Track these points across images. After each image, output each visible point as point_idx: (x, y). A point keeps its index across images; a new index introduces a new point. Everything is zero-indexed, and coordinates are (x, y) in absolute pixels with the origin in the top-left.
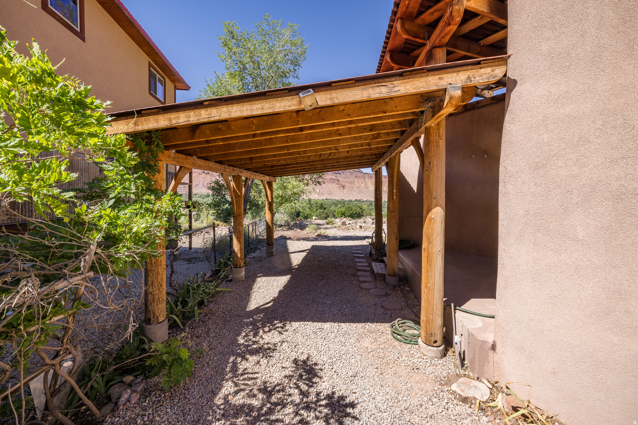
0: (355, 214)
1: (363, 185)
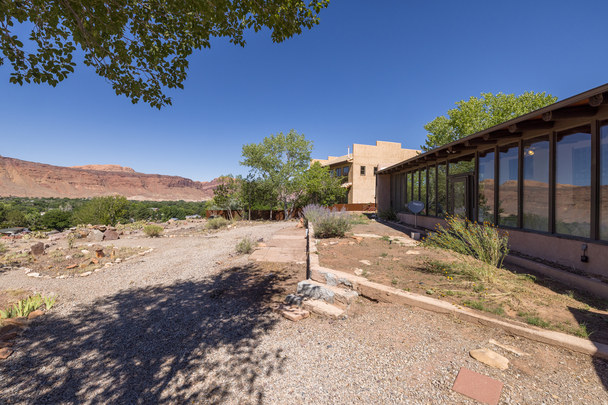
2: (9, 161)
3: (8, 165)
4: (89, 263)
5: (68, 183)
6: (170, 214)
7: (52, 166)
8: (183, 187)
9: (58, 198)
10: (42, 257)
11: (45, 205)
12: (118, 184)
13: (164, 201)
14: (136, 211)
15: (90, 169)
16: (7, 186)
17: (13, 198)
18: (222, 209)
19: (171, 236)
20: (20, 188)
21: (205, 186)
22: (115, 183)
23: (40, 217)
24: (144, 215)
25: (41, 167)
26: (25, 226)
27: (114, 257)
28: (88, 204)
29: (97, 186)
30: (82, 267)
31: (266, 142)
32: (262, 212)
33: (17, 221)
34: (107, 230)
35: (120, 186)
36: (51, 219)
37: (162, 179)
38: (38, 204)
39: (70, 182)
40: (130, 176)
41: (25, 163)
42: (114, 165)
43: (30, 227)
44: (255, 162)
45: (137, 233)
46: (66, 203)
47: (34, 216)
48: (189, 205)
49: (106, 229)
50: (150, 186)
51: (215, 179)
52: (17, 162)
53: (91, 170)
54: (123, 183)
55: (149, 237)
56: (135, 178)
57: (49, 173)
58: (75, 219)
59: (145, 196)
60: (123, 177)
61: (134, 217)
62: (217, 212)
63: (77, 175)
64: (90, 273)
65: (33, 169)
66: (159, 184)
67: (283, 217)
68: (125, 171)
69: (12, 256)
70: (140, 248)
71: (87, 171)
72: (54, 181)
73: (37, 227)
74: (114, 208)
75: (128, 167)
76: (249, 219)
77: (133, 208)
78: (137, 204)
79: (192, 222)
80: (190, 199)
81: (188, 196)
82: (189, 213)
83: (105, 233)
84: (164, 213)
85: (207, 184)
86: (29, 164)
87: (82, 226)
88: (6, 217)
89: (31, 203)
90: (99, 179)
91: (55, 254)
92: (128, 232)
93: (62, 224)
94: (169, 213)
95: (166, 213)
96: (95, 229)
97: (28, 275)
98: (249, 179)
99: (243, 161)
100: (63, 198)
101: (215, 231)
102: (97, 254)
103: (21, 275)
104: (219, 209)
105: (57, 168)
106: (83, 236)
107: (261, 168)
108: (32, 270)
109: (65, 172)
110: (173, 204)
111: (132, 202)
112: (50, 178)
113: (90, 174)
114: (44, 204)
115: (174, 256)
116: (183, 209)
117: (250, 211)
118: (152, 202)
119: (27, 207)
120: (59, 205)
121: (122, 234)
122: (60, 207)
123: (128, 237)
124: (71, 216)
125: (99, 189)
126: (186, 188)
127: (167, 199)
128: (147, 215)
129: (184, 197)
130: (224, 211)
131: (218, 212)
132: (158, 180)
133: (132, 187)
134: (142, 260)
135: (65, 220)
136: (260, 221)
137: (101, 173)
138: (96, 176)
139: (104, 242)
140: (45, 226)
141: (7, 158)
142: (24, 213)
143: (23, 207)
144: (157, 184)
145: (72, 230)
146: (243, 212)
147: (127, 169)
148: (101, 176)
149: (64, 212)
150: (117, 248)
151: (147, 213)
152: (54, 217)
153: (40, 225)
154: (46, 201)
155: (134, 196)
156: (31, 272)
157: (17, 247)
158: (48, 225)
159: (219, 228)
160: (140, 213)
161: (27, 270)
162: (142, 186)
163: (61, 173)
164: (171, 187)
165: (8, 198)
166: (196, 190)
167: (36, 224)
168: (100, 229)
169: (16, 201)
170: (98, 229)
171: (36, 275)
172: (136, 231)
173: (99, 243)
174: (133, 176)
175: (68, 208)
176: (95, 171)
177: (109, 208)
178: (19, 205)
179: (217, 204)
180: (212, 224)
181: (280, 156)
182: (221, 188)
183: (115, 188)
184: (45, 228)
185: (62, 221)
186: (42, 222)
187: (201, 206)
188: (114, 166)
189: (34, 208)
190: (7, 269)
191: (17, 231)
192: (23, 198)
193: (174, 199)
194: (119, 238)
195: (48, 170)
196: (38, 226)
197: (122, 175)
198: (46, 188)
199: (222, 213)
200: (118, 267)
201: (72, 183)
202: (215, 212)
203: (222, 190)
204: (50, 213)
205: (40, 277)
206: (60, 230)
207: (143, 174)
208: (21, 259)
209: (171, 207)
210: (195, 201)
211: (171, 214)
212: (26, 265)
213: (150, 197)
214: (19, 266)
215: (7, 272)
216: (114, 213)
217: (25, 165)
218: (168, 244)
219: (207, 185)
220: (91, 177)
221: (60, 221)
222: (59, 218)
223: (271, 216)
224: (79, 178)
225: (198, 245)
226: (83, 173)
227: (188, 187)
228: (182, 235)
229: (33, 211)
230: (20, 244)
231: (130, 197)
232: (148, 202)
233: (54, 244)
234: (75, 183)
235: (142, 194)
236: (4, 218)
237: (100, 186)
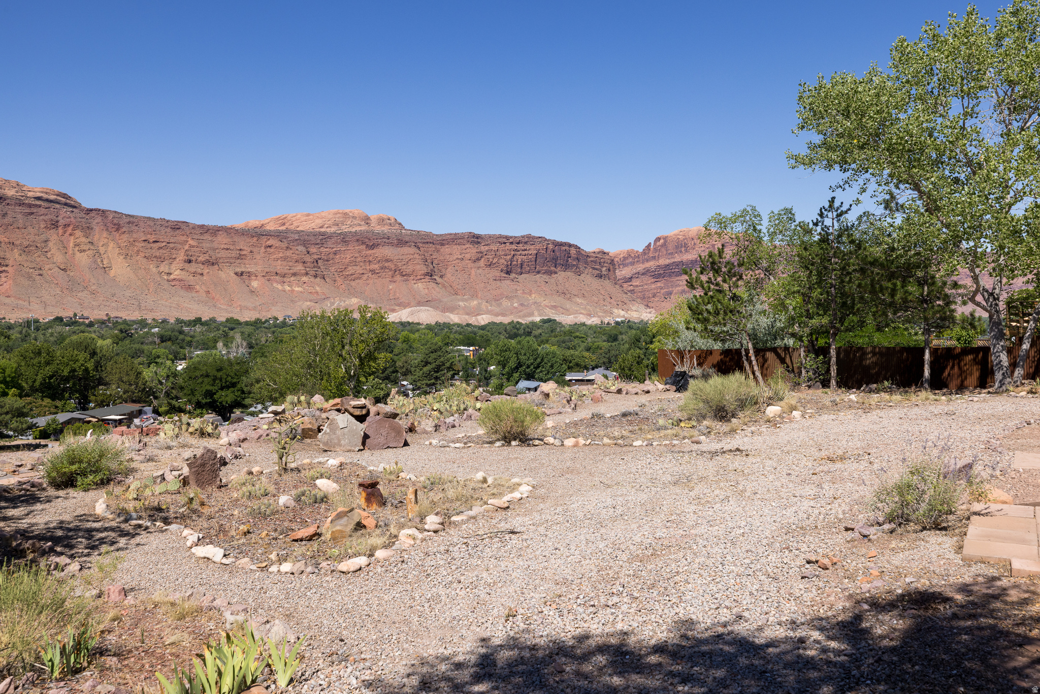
0: (66, 380)
1: (83, 259)
2: (99, 219)
3: (97, 229)
4: (352, 526)
5: (233, 275)
6: (517, 368)
7: (195, 227)
8: (550, 273)
9: (213, 320)
10: (217, 499)
11: (183, 340)
12: (359, 270)
13: (494, 323)
14: (415, 358)
15: (283, 228)
16: (99, 290)
17: (114, 324)
18: (718, 346)
19: (569, 442)
20: (128, 293)
21: (625, 265)
22: (351, 270)
23: (175, 375)
24: (438, 369)
25: (169, 230)
26: (145, 402)
27: (417, 508)
28: (286, 337)
29: (305, 279)
30: (334, 538)
31: (904, 57)
32: (881, 354)
33: (127, 387)
34: (372, 414)
35: (365, 277)
36: (200, 380)
37: (484, 249)
38: (170, 339)
39: (239, 270)
40: (392, 244)
41: (133, 221)
42: (347, 211)
43: (155, 403)
44: (861, 148)
45: (454, 426)
46: (231, 333)
47: (163, 372)
48: (574, 334)
49: (368, 414)
50: (449, 275)
51: (658, 239)
52: (115, 221)
53: (287, 231)
54: (373, 267)
55: (498, 444)
56: (406, 250)
57: (187, 247)
58: (258, 381)
59: (436, 308)
60: (372, 247)
61: (410, 377)
62: (699, 358)
63: (255, 250)
64: (362, 561)
65: (152, 238)
66: (477, 264)
67: (976, 374)
68: (378, 229)
69: (146, 486)
70: (485, 481)
71: (280, 235)
72: (199, 271)
73: (169, 404)
74: (354, 349)
75: (384, 214)
76: (833, 382)
77: (405, 346)
78: (417, 335)
79: (619, 391)
80: (576, 312)
81: (568, 305)
82: (577, 365)
83: (366, 423)
84: (499, 363)
85: (631, 258)
86: (141, 224)
87: (299, 402)
88: (104, 375)
89: (153, 334)
90: (308, 259)
91: (250, 488)
92: (427, 425)
93: (226, 397)
94: (512, 364)
95: (503, 364)
96: (339, 410)
97: (193, 550)
98: (828, 222)
99: (804, 151)
100: (224, 319)
101: (724, 427)
102: (364, 494)
103: (178, 550)
104: (704, 343)
105: (205, 230)
106: (309, 434)
107: (886, 172)
108: (201, 536)
109: (225, 241)
110: (521, 331)
111: (400, 328)
112: (190, 261)
113: (284, 245)
114: (181, 337)
115: (614, 519)
116: (554, 348)
117: (833, 353)
118: (459, 325)
119: (145, 347)
120: (216, 341)
121: (411, 430)
122: (220, 345)
123: (434, 442)
124: (247, 372)
125: (311, 289)
126: (562, 276)
127: (503, 315)
128: (449, 369)
129: (554, 307)
130: (726, 352)
131: (703, 357)
132: (472, 251)
133: (398, 278)
134: (508, 526)
135: (234, 385)
136: (877, 391)
137: (312, 238)
138: (301, 248)
139: (367, 453)
140: (190, 401)
141: (95, 210)
142: (140, 364)
143: (137, 346)
144: (470, 264)
145: (276, 413)
146: (802, 357)
147: (381, 221)
148: (313, 250)
149: (229, 360)
150: (413, 478)
151: (448, 365)
152: (207, 376)
153: (177, 398)
154: (186, 329)
155: (405, 307)
156: (199, 542)
157: (150, 459)
158: (194, 400)
159: (733, 416)
160: (427, 363)
161: (191, 536)
162: (427, 274)
163: (215, 245)
164: (513, 275)
165: (103, 322)
166: (596, 283)
167: (168, 394)
168: (352, 410)
169: (121, 331)
170: (346, 410)
171: (215, 552)
172: (450, 420)
173: (356, 457)
174: (401, 242)
175: (238, 349)
176: (298, 232)
177: (343, 347)
178: (127, 342)
179: (699, 327)
180: (706, 402)
181: (969, 114)
182: (713, 263)
183: (353, 283)
184: (189, 407)
185: (228, 387)
186: (182, 388)
187: (614, 338)
188: (345, 214)
189: (161, 351)
190: (140, 526)
191: (129, 414)
192: (134, 322)
193: (525, 316)
194: (406, 444)
195: (184, 238)
196: (174, 402)
197: (369, 241)
198: (182, 293)
199: (716, 358)
200: (442, 548)
201: (242, 274)
202: (691, 358)
203: (717, 271)
204: (199, 363)
205: (225, 561)
206: (225, 413)
207: (428, 235)
208: (169, 499)
209: (519, 342)
210: (593, 321)
211: (519, 365)
212: (182, 519)
213: (452, 309)
214: (166, 521)
215: (142, 538)
216: (357, 362)
217: (134, 228)
218: (569, 470)
219: (632, 264)
220: (289, 253)
221: (222, 389)
222: (221, 380)
223: (927, 373)
224: (258, 257)
225: (683, 481)
226: (269, 243)
227: (569, 274)
228: (606, 440)
229: (159, 357)
230: (156, 452)
231: (393, 311)
232: (447, 326)
233: (236, 457)
234: (250, 274)
235: (427, 302)
236: (100, 378)
237: (312, 279)
